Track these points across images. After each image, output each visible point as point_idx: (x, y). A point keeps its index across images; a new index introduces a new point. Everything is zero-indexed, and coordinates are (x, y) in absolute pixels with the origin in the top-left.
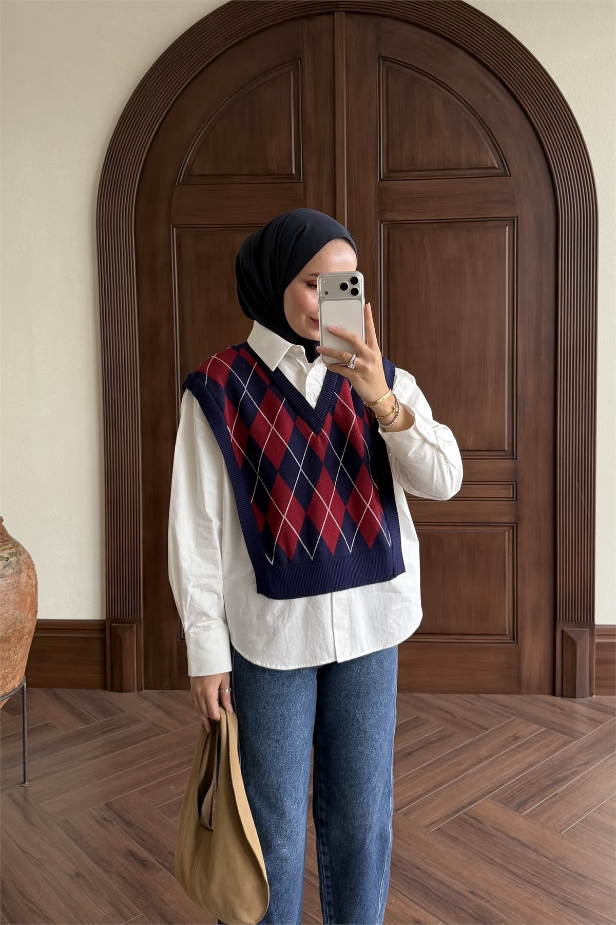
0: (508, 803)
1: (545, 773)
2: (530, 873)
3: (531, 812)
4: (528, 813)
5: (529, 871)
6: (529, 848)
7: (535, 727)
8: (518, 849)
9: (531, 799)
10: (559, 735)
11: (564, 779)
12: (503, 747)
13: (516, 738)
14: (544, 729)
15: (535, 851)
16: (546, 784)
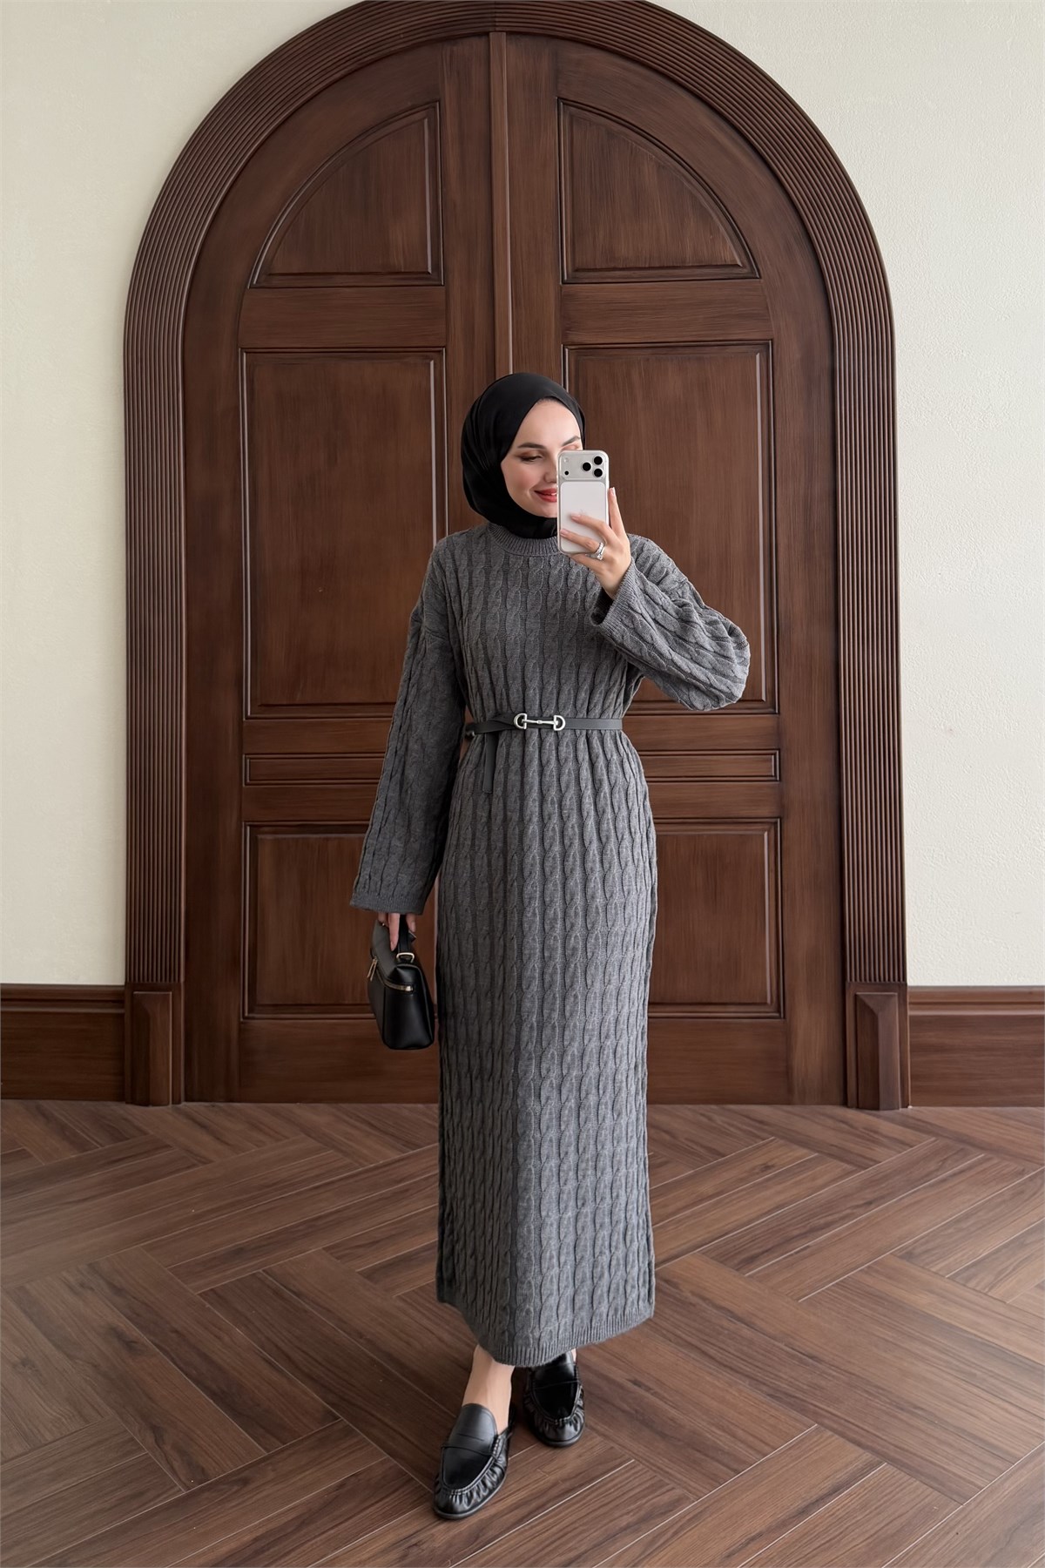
0: (726, 1260)
1: (799, 1218)
2: (733, 1355)
3: (759, 1272)
4: (755, 1274)
5: (732, 1351)
6: (740, 1319)
7: (803, 1151)
8: (725, 1323)
9: (766, 1254)
10: (836, 1162)
11: (827, 1226)
12: (743, 1180)
13: (767, 1168)
14: (816, 1154)
15: (750, 1325)
16: (796, 1232)
